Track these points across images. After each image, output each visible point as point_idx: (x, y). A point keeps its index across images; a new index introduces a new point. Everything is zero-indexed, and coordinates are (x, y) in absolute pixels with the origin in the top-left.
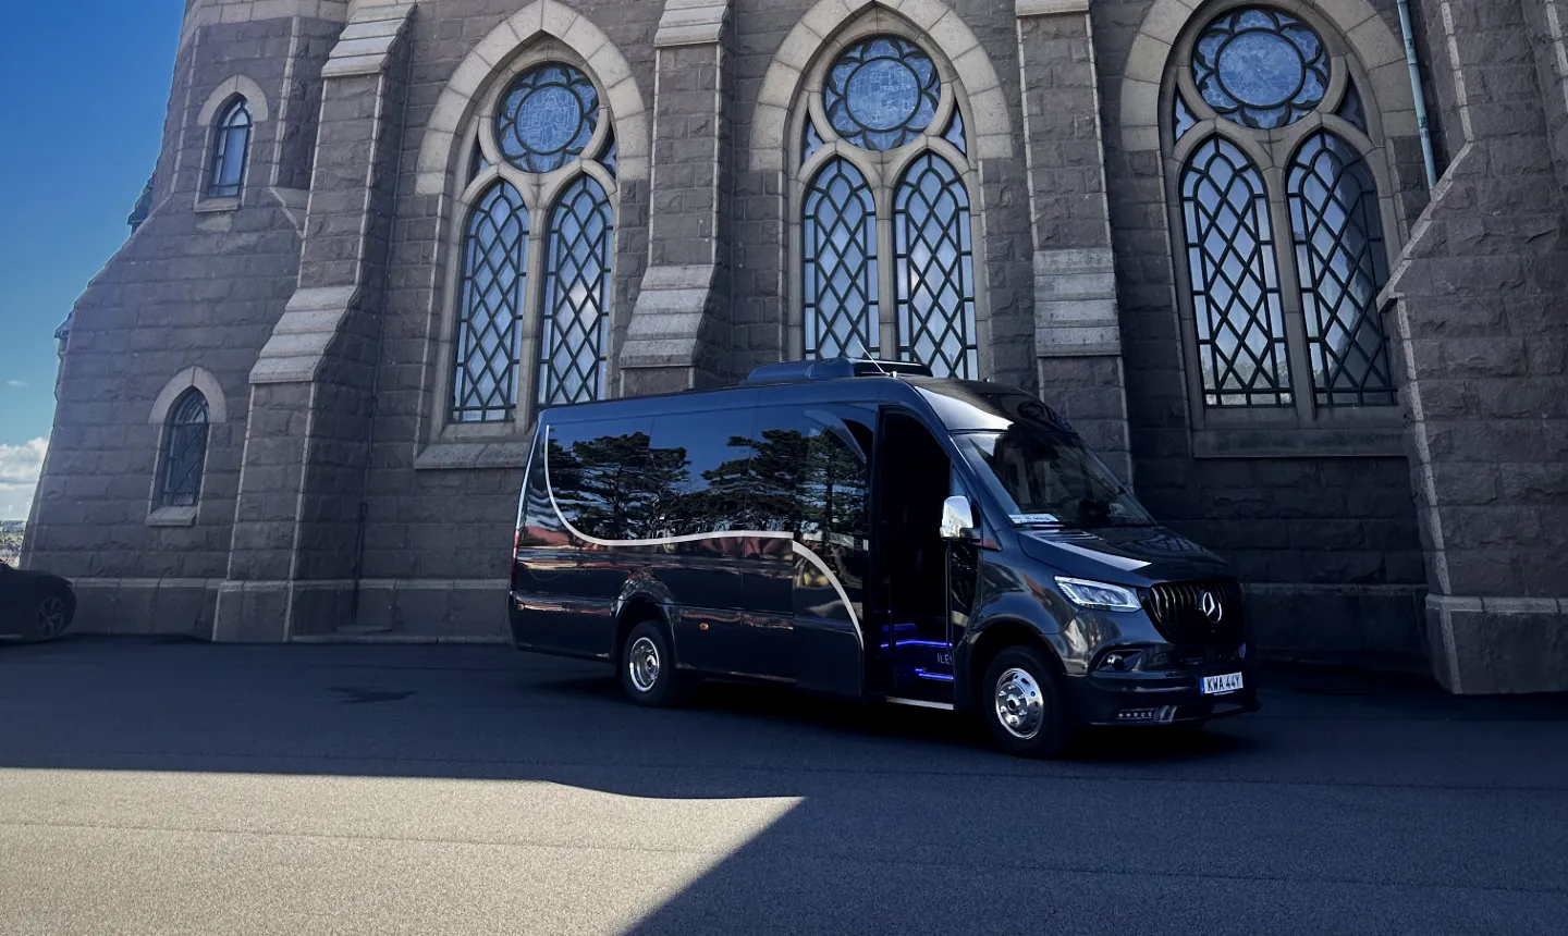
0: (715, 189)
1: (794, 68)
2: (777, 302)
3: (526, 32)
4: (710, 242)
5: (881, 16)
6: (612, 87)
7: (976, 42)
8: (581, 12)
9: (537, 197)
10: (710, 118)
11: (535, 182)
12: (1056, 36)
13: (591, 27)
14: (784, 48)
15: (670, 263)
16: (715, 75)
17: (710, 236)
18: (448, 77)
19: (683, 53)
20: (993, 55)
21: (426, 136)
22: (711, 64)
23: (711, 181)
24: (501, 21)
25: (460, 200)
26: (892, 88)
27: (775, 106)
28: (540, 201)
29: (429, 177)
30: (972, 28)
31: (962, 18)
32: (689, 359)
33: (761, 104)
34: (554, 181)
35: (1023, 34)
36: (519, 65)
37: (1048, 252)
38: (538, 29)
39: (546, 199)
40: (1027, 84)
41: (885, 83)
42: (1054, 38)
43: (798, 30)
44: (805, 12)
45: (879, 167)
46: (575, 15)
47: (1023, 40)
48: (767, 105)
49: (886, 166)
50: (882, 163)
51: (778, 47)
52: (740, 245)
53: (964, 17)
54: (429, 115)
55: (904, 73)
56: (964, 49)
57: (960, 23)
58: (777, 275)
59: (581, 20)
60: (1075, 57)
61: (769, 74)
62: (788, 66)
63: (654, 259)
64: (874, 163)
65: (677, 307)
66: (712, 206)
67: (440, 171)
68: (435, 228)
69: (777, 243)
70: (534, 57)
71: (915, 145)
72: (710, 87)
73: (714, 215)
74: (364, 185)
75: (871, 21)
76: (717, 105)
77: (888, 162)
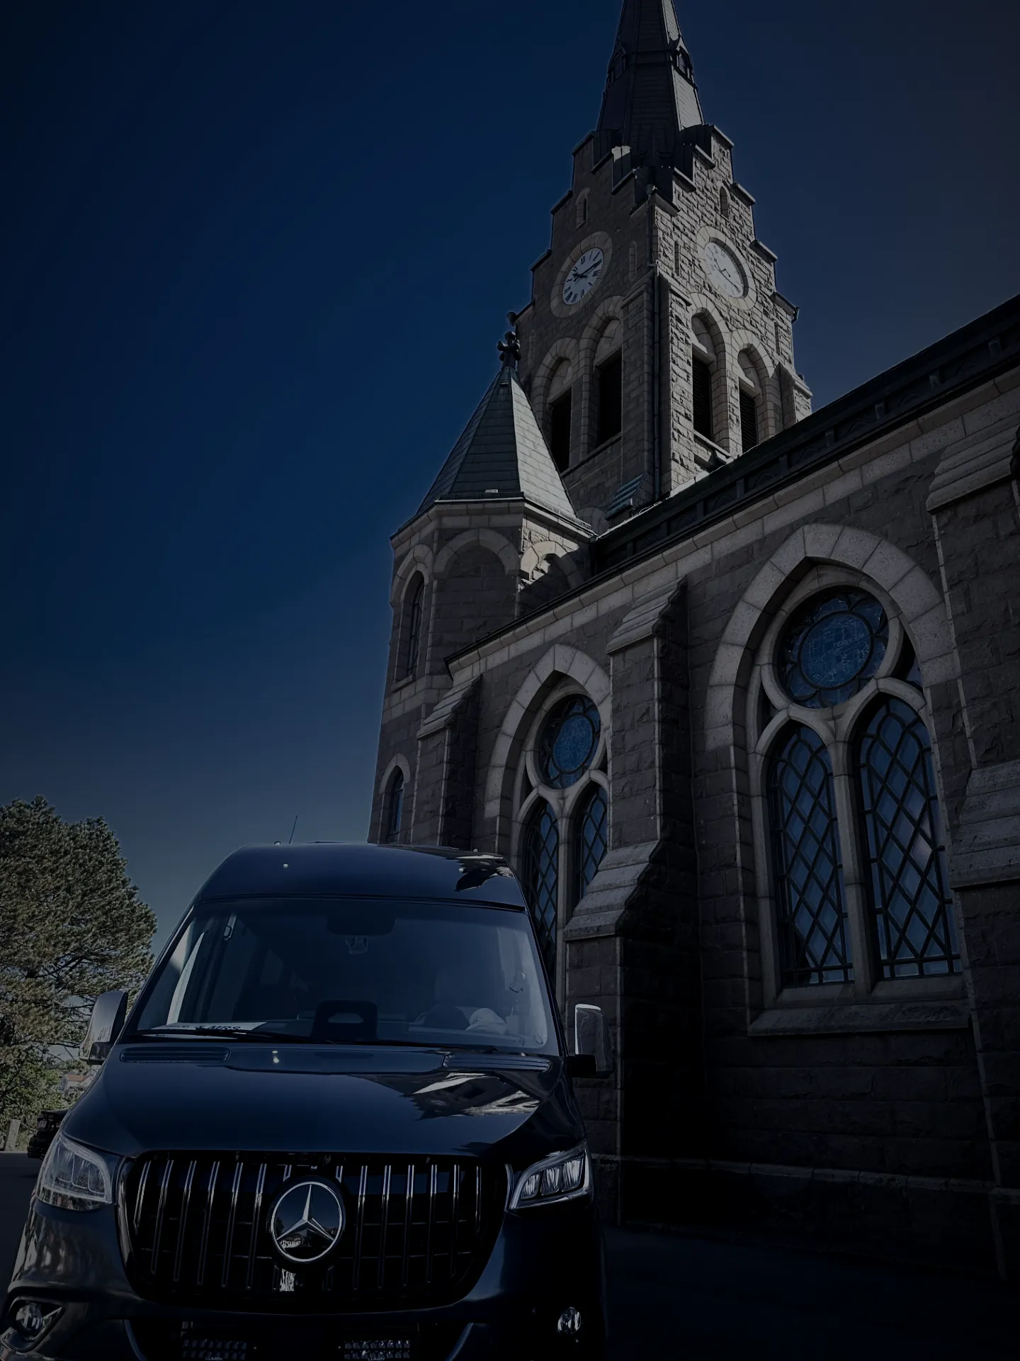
0: (657, 770)
1: (738, 645)
2: (737, 874)
3: (544, 676)
4: (655, 819)
5: (821, 572)
6: (602, 702)
7: (913, 564)
8: (577, 648)
9: (562, 809)
10: (651, 705)
11: (561, 797)
12: (978, 518)
13: (586, 657)
14: (728, 630)
15: (626, 844)
16: (653, 665)
17: (654, 813)
18: (499, 726)
19: (629, 654)
20: (931, 571)
21: (489, 773)
22: (650, 657)
23: (653, 762)
24: (530, 671)
25: (516, 820)
26: (845, 642)
27: (723, 685)
28: (564, 811)
29: (492, 803)
30: (906, 550)
31: (896, 544)
32: (613, 929)
33: (712, 687)
34: (573, 791)
35: (939, 529)
36: (548, 705)
37: (988, 769)
38: (551, 671)
39: (568, 809)
40: (948, 581)
41: (838, 638)
42: (975, 521)
43: (741, 609)
44: (745, 590)
45: (831, 723)
46: (575, 651)
47: (940, 536)
48: (717, 686)
49: (838, 721)
50: (834, 718)
51: (723, 630)
52: (702, 822)
53: (897, 543)
54: (490, 757)
55: (854, 623)
56: (901, 575)
57: (894, 549)
58: (734, 847)
59: (579, 654)
60: (1002, 533)
61: (718, 657)
62: (733, 645)
63: (614, 843)
64: (826, 721)
65: (618, 882)
66: (655, 785)
67: (497, 798)
68: (494, 843)
69: (733, 815)
70: (557, 695)
71: (868, 691)
72: (649, 678)
73: (658, 793)
74: (439, 815)
75: (814, 579)
76: (656, 692)
77: (839, 717)
